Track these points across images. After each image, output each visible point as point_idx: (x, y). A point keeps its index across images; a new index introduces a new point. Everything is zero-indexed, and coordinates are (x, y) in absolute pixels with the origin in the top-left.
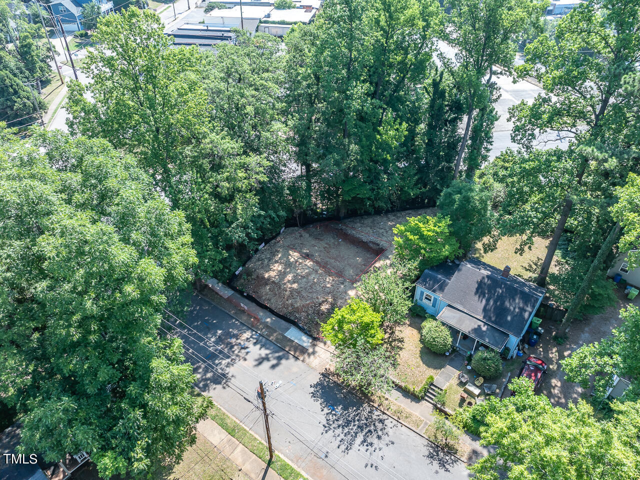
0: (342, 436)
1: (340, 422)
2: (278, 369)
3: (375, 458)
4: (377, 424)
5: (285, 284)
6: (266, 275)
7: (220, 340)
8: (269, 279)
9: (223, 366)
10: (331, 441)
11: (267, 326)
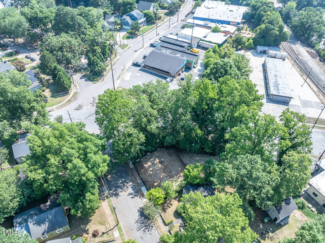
0: (139, 226)
1: (141, 222)
2: (133, 199)
3: (144, 236)
4: (150, 227)
5: (149, 171)
6: (145, 165)
7: (122, 183)
8: (145, 167)
9: (119, 191)
10: (136, 226)
11: (137, 183)
